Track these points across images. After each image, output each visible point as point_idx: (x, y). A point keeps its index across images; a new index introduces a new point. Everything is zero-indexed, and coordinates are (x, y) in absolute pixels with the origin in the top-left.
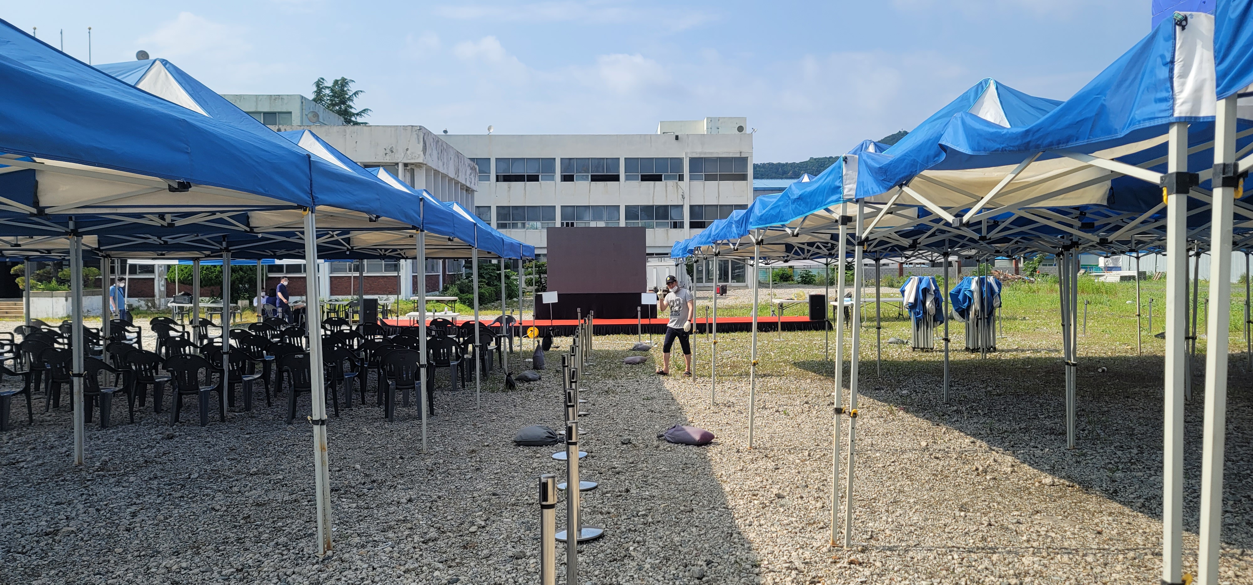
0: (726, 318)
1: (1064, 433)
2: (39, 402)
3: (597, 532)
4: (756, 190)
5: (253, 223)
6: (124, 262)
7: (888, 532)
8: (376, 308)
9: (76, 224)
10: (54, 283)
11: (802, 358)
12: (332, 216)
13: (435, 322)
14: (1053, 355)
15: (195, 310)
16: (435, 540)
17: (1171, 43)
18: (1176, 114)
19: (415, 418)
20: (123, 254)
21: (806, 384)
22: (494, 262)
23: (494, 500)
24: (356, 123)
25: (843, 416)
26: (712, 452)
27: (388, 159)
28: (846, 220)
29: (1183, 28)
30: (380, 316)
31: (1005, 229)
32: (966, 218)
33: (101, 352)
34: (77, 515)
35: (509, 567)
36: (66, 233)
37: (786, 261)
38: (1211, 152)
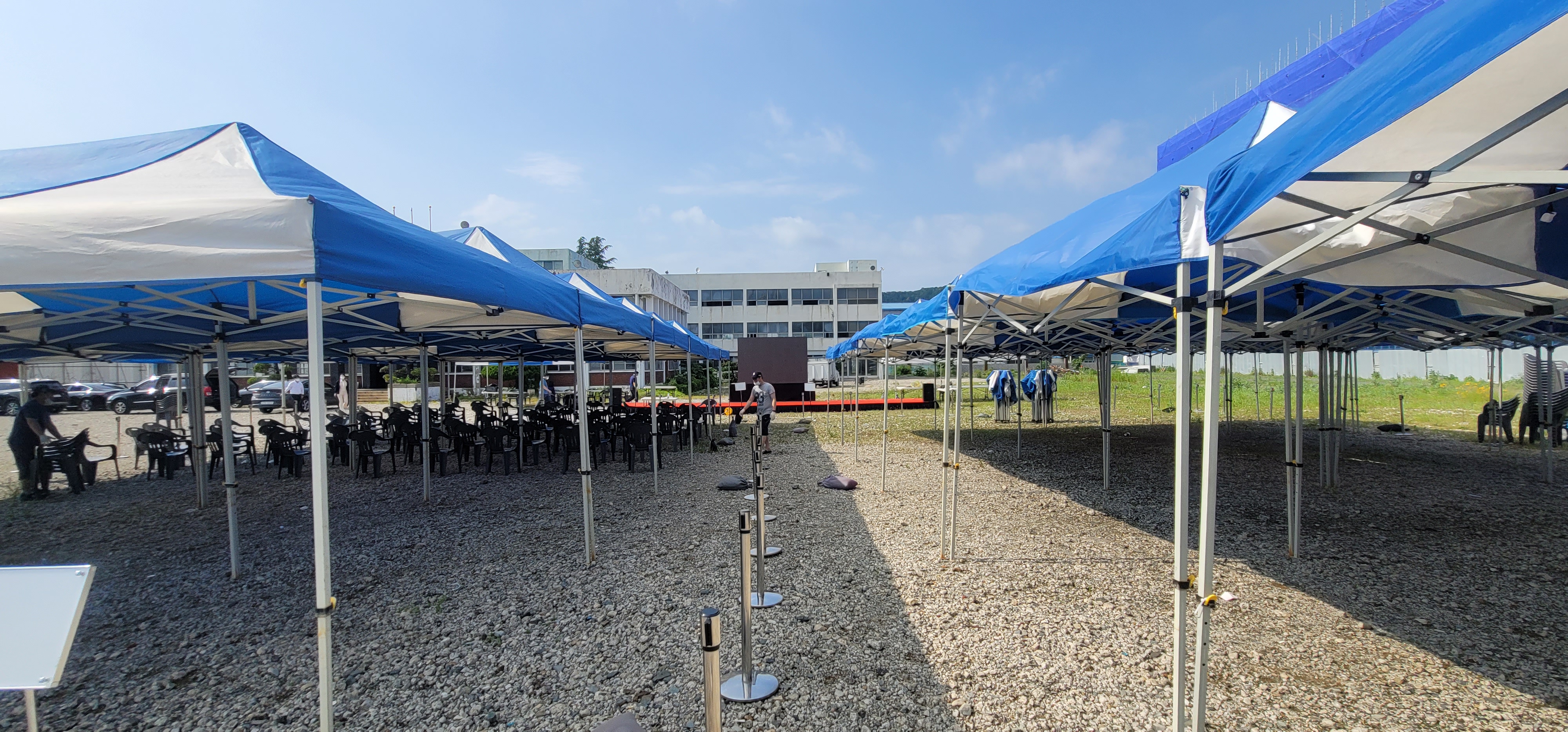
0: (864, 400)
1: (1102, 479)
2: (399, 458)
3: (777, 550)
4: (884, 310)
5: (539, 336)
6: (453, 364)
7: (980, 549)
8: (620, 394)
9: (424, 338)
10: (408, 379)
11: (919, 428)
12: (592, 331)
13: (661, 404)
14: (1093, 424)
15: (500, 396)
16: (666, 554)
17: (1176, 208)
18: (1183, 257)
19: (649, 471)
20: (452, 358)
21: (921, 446)
22: (701, 362)
23: (705, 527)
24: (606, 268)
25: (949, 469)
26: (856, 494)
27: (628, 292)
28: (951, 331)
29: (1186, 197)
30: (623, 400)
31: (1061, 337)
32: (1036, 329)
33: (439, 424)
34: (427, 535)
35: (716, 573)
36: (417, 345)
37: (907, 360)
38: (1205, 283)
